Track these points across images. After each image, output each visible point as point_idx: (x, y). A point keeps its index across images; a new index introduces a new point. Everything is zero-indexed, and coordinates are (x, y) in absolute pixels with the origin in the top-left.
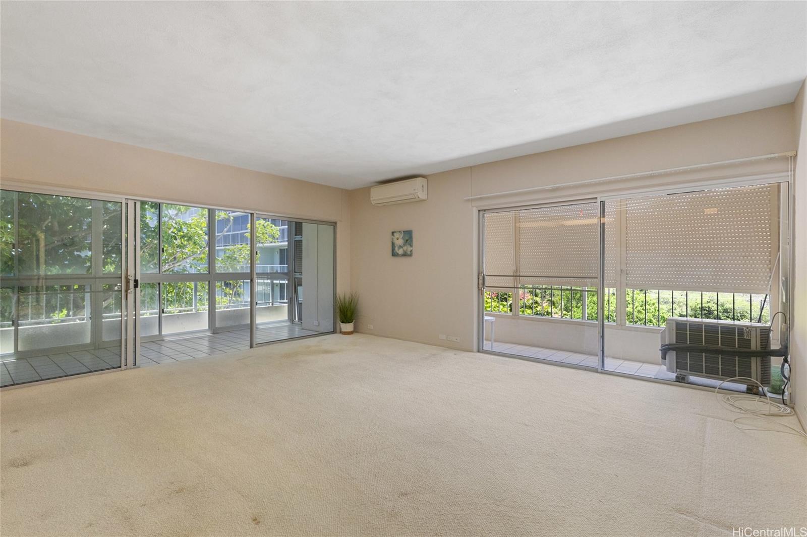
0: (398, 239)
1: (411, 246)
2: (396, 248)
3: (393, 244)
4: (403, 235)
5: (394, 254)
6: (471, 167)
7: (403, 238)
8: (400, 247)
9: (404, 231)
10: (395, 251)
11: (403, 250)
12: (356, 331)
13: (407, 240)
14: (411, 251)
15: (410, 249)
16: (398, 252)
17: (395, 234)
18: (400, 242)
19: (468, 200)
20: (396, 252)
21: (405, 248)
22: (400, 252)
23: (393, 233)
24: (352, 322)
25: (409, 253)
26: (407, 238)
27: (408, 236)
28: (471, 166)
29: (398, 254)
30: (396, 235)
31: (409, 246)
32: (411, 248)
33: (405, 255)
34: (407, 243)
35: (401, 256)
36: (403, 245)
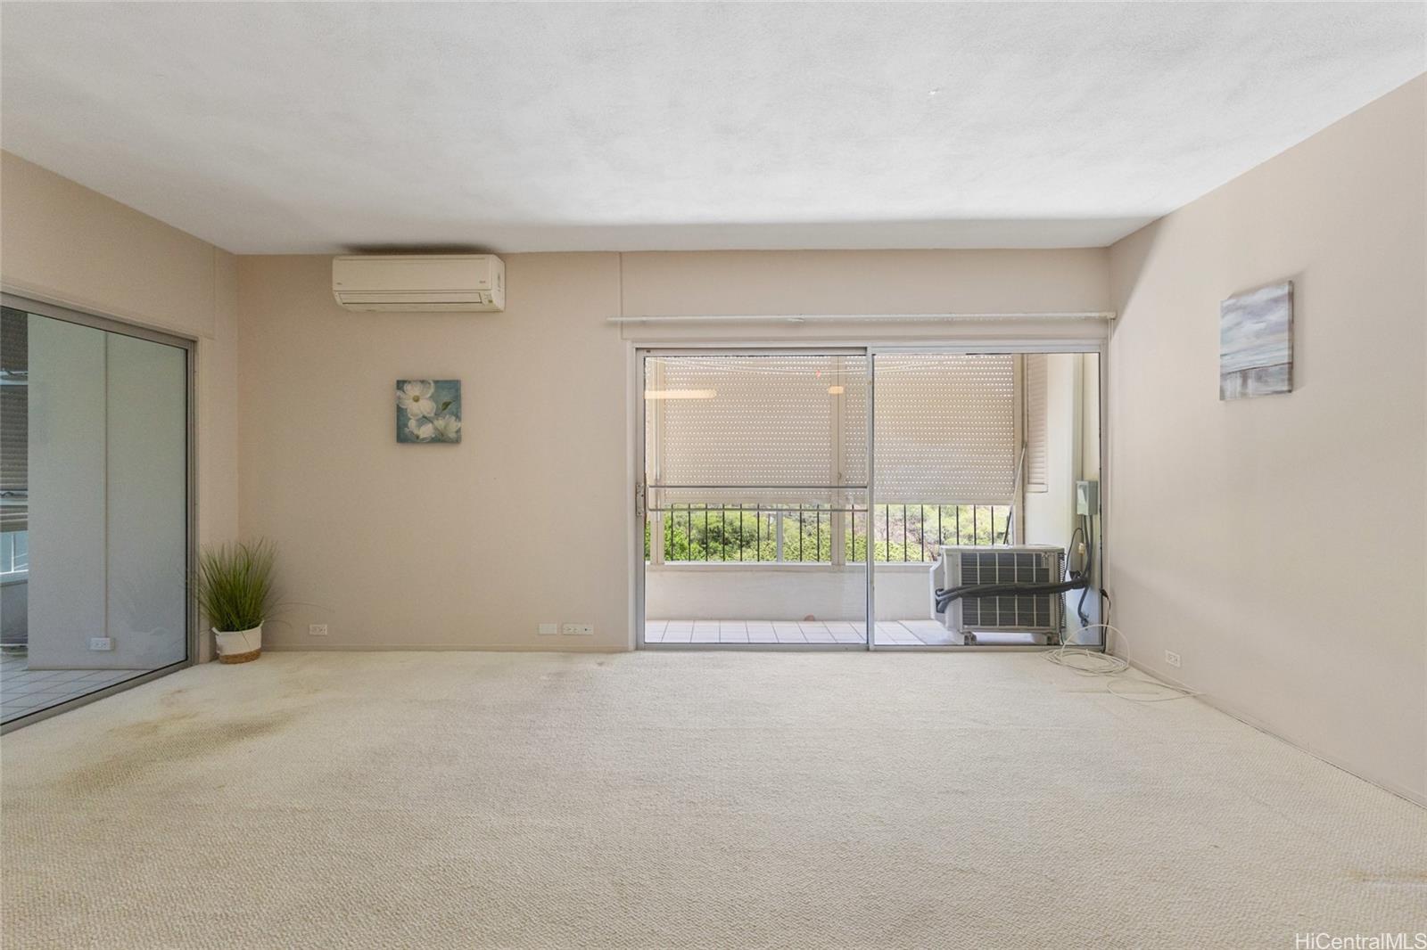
0: (416, 399)
1: (458, 418)
2: (412, 424)
3: (401, 413)
4: (432, 390)
5: (403, 437)
6: (620, 253)
7: (432, 398)
8: (425, 419)
9: (436, 382)
10: (407, 430)
11: (436, 429)
12: (268, 646)
13: (446, 405)
14: (458, 431)
15: (453, 425)
16: (416, 432)
17: (407, 387)
18: (426, 406)
19: (614, 324)
20: (411, 432)
21: (440, 423)
22: (426, 431)
23: (400, 384)
24: (257, 626)
25: (452, 435)
26: (446, 399)
27: (449, 395)
28: (622, 250)
29: (418, 437)
30: (412, 390)
31: (454, 418)
32: (459, 425)
33: (440, 439)
34: (445, 411)
35: (429, 442)
36: (432, 415)
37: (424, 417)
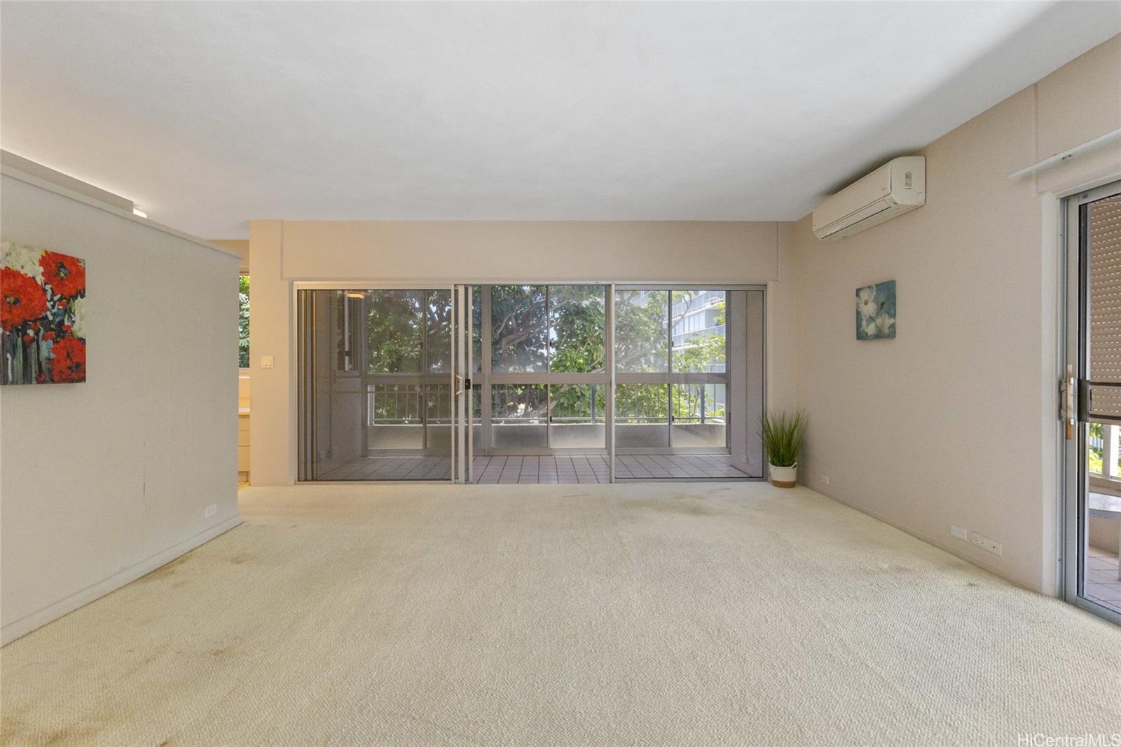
0: (866, 303)
1: (893, 316)
2: (864, 323)
4: (875, 293)
5: (861, 336)
6: (1036, 85)
7: (875, 300)
8: (871, 319)
9: (877, 285)
10: (861, 329)
11: (877, 327)
12: (801, 481)
13: (883, 304)
14: (893, 326)
15: (889, 321)
16: (866, 331)
17: (862, 293)
18: (869, 309)
19: (1026, 178)
20: (863, 330)
21: (879, 321)
22: (871, 329)
23: (858, 292)
25: (886, 331)
26: (883, 299)
27: (887, 295)
28: (1035, 80)
29: (867, 334)
30: (865, 295)
31: (888, 316)
32: (892, 321)
33: (879, 336)
34: (882, 311)
35: (873, 338)
36: (875, 315)
37: (870, 317)
